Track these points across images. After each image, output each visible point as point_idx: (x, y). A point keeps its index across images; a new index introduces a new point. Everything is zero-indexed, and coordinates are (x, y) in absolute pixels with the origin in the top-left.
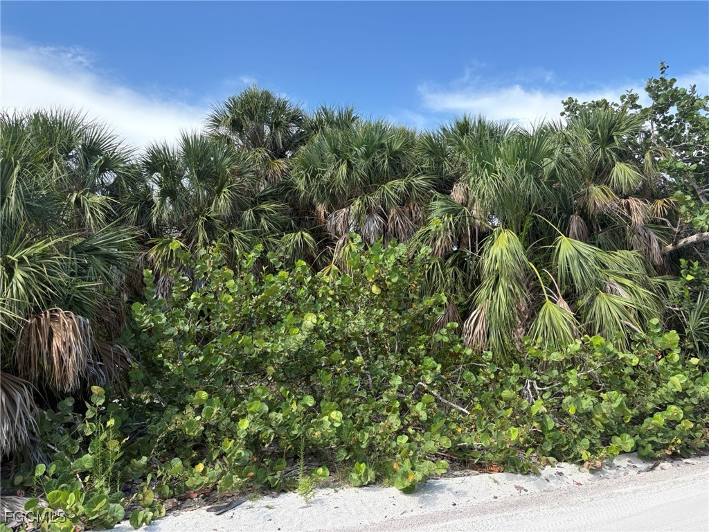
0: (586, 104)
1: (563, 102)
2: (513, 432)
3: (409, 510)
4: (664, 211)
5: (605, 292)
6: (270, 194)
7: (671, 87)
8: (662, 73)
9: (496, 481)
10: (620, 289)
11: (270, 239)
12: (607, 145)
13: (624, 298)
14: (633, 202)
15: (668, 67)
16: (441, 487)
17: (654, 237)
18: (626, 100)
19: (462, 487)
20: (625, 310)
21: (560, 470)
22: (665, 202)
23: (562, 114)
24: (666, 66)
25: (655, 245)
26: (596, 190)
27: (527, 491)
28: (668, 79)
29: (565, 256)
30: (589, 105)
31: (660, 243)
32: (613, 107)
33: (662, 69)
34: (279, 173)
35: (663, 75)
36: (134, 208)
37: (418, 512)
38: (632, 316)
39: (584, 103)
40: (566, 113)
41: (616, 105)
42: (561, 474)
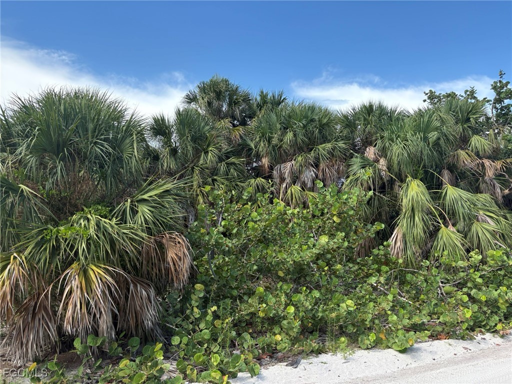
0: (441, 95)
1: (425, 93)
2: (467, 312)
3: (409, 363)
4: (503, 168)
5: (478, 221)
6: (231, 151)
7: (506, 87)
8: (501, 78)
9: (450, 345)
10: (488, 219)
11: (239, 183)
12: (464, 124)
13: (492, 225)
14: (487, 163)
15: (505, 74)
16: (418, 349)
17: (497, 185)
18: (468, 93)
19: (431, 349)
20: (493, 234)
21: (483, 337)
22: (503, 162)
23: (425, 101)
24: (503, 73)
25: (499, 190)
26: (462, 153)
27: (471, 350)
28: (504, 82)
29: (451, 198)
30: (443, 95)
31: (501, 189)
32: (460, 97)
33: (500, 75)
34: (238, 137)
35: (501, 79)
36: (147, 160)
37: (414, 365)
38: (498, 237)
39: (440, 94)
40: (427, 100)
41: (462, 96)
42: (484, 339)
